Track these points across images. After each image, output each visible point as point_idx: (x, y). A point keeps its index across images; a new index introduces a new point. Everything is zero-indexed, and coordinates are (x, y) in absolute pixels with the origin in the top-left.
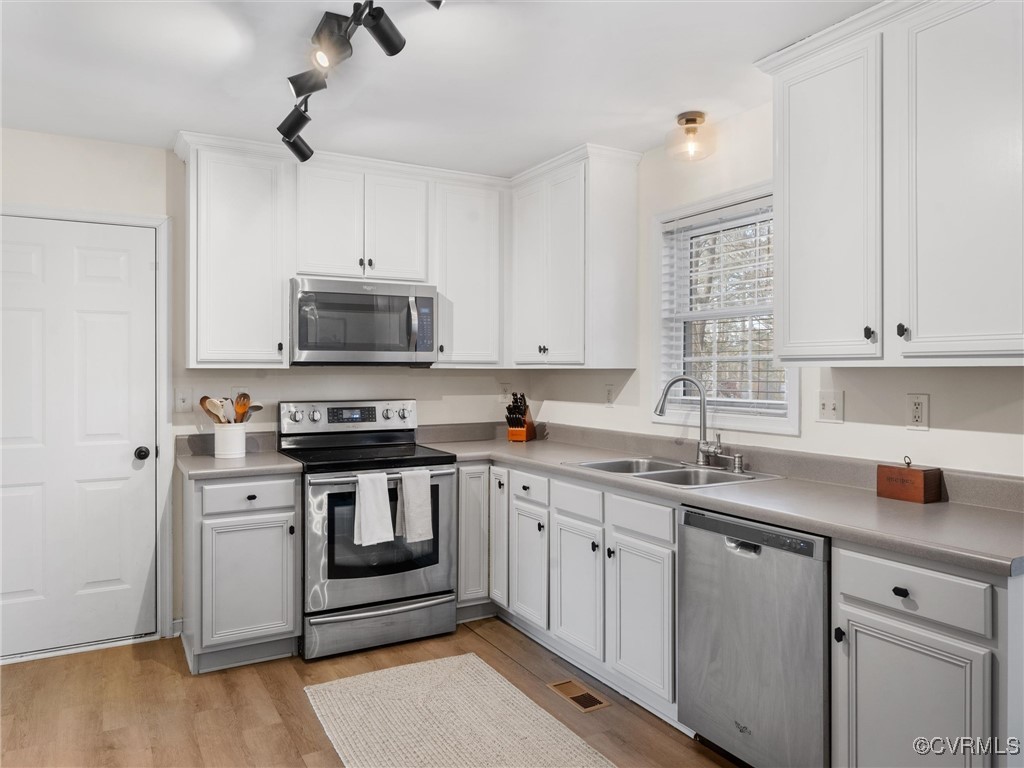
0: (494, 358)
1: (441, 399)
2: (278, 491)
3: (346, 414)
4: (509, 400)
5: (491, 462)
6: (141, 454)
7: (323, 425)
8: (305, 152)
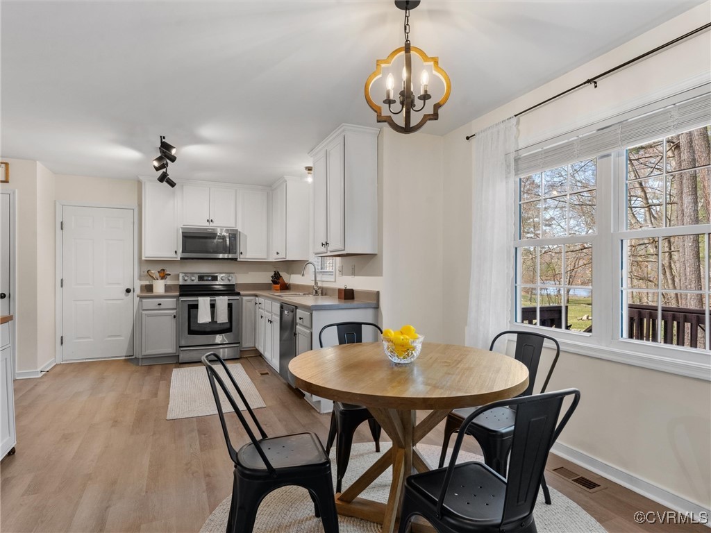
0: (265, 257)
1: (247, 273)
2: (170, 303)
3: (206, 278)
4: (273, 274)
5: (256, 296)
6: (128, 291)
7: (196, 282)
8: (172, 184)
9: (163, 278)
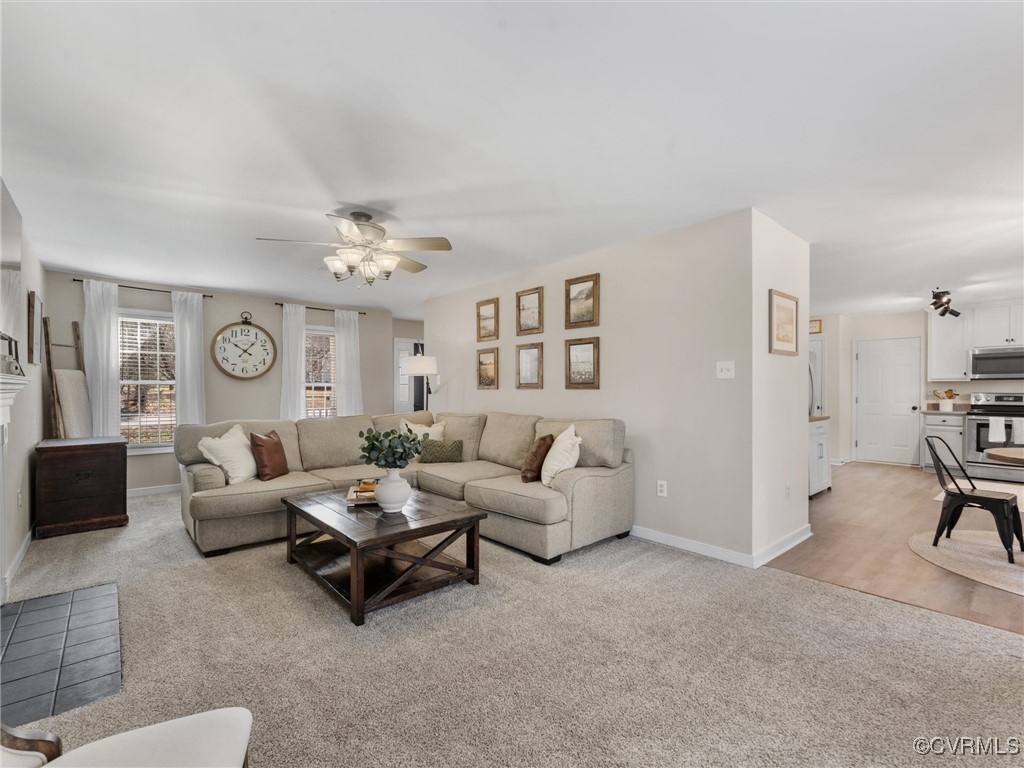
2: (956, 420)
3: (1005, 399)
6: (914, 408)
7: (992, 402)
8: (956, 314)
9: (950, 398)
